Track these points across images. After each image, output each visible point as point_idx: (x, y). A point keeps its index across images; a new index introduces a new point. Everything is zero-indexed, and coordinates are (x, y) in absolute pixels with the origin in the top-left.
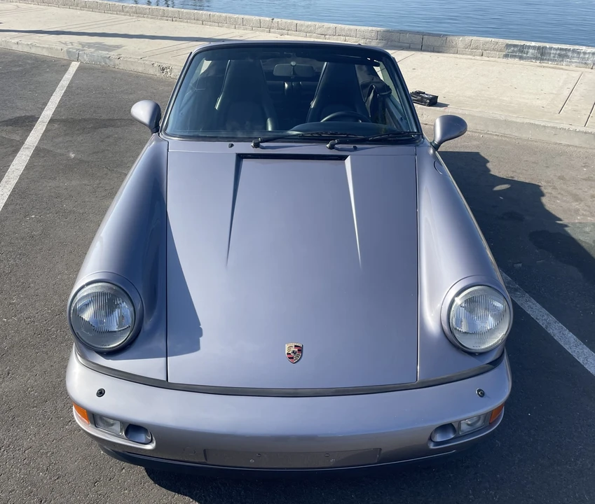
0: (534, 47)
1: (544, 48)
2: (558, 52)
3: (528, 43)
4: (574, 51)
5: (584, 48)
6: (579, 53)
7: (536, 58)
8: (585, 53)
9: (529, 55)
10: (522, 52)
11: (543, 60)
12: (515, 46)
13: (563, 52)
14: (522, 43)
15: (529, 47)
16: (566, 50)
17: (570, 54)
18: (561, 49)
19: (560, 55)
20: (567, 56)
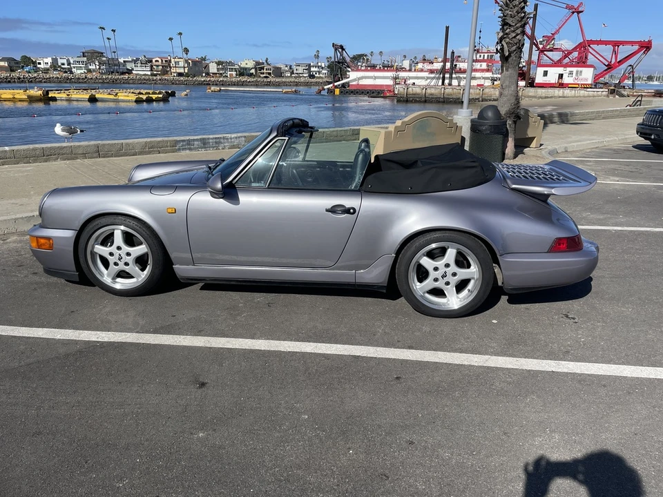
0: (197, 140)
1: (203, 139)
2: (214, 140)
3: (192, 138)
4: (224, 138)
5: (229, 136)
6: (227, 139)
7: (202, 148)
8: (231, 138)
9: (196, 146)
10: (189, 144)
11: (205, 148)
12: (183, 141)
13: (218, 140)
14: (187, 138)
15: (194, 140)
16: (218, 138)
17: (222, 140)
18: (216, 138)
19: (216, 143)
20: (221, 143)
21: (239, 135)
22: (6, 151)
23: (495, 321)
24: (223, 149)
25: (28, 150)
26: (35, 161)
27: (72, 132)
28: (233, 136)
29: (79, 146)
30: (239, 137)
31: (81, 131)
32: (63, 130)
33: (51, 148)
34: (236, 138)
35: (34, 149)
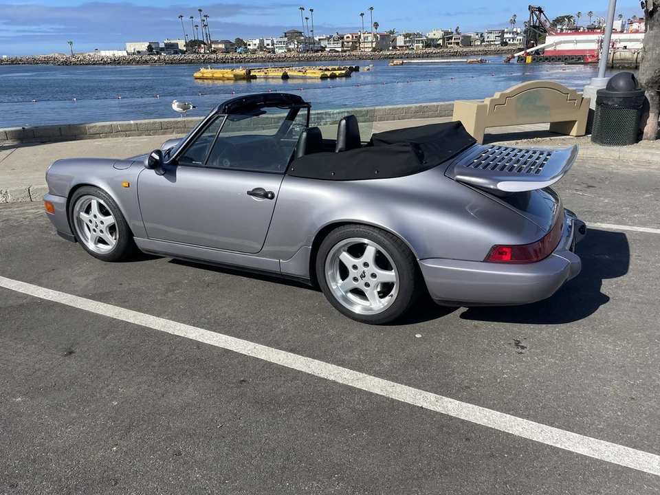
2: (316, 116)
4: (326, 113)
5: (331, 111)
6: (330, 114)
8: (333, 114)
16: (320, 113)
17: (324, 116)
18: (318, 114)
19: (318, 118)
20: (323, 118)
21: (342, 110)
22: (131, 124)
23: (418, 336)
24: (325, 124)
25: (149, 123)
26: (155, 134)
27: (185, 108)
28: (335, 111)
29: (191, 121)
30: (342, 113)
31: (194, 107)
32: (178, 106)
33: (168, 122)
34: (339, 113)
35: (154, 123)
